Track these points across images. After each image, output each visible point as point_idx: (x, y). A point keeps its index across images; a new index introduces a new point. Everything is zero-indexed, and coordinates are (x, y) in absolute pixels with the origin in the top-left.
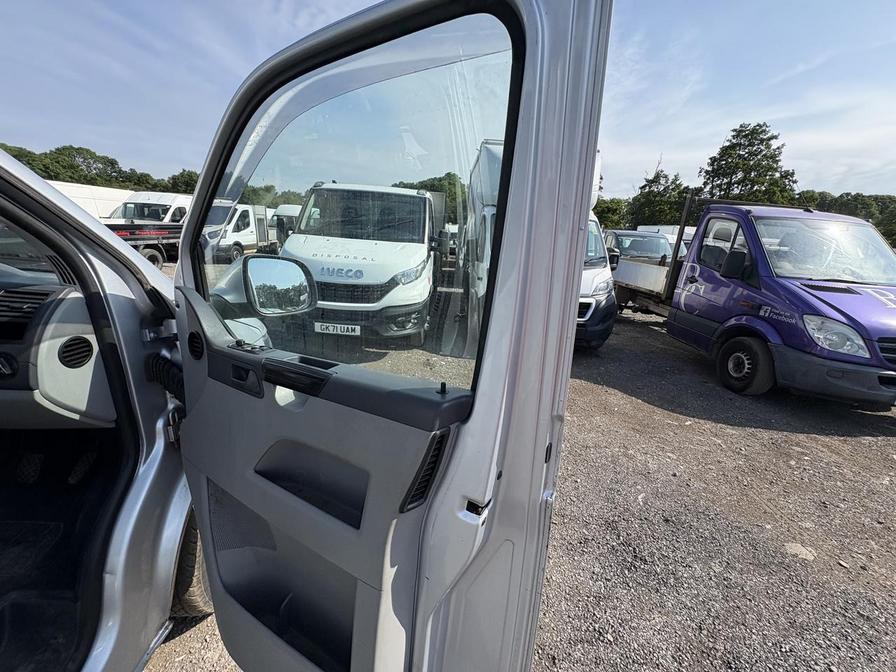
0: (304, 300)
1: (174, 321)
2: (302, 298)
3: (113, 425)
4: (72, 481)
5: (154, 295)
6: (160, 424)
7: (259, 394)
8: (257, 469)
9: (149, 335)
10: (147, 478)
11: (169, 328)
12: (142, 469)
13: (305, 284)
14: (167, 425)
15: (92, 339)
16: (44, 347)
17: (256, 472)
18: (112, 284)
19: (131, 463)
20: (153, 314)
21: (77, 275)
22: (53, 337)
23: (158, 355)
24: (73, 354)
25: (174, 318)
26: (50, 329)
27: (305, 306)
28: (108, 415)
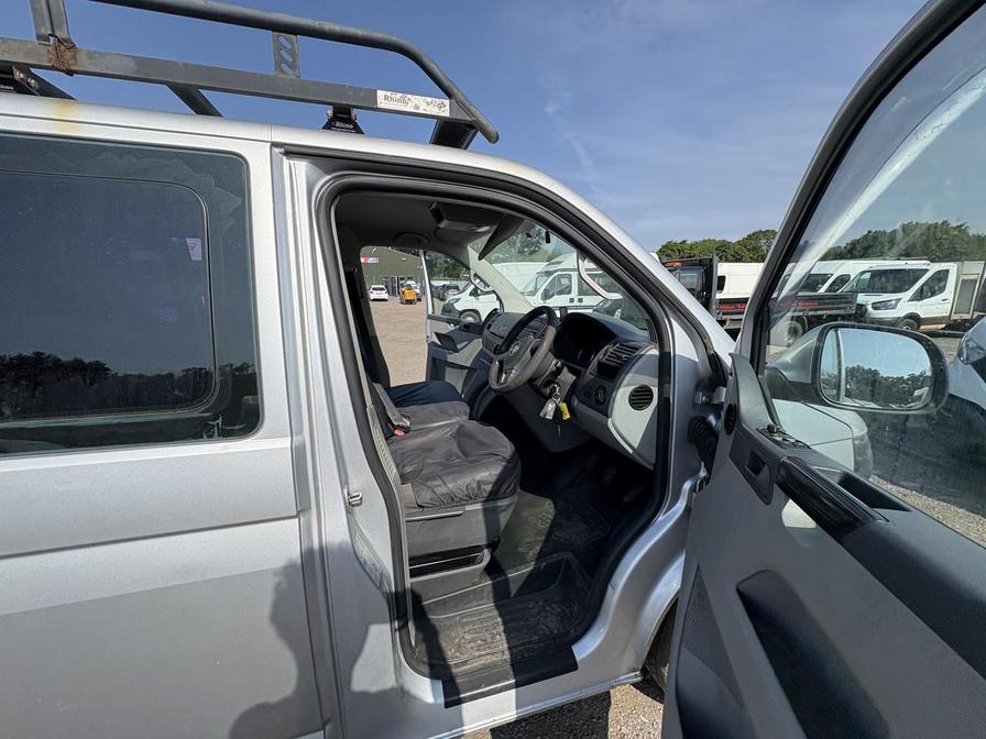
0: (920, 397)
1: (725, 389)
2: (917, 393)
3: (651, 468)
4: (626, 500)
5: (714, 360)
6: (687, 485)
7: (766, 498)
8: (740, 587)
9: (702, 398)
10: (662, 528)
11: (719, 396)
12: (661, 518)
13: (929, 373)
14: (693, 489)
15: (655, 391)
16: (621, 391)
17: (738, 591)
18: (683, 346)
19: (653, 509)
20: (710, 379)
21: (659, 336)
22: (628, 385)
23: (704, 420)
24: (639, 399)
25: (725, 386)
26: (629, 377)
27: (919, 404)
28: (649, 459)
